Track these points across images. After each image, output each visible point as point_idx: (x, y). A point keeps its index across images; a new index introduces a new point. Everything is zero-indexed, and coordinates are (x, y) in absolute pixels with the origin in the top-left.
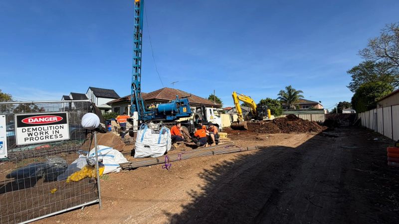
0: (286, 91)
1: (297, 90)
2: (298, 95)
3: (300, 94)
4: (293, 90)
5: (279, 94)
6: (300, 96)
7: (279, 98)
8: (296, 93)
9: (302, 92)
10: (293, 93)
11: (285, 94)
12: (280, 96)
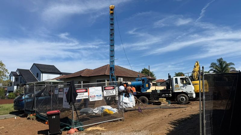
0: (218, 64)
1: (228, 63)
2: (230, 67)
3: (232, 66)
4: (224, 62)
5: (211, 67)
6: (231, 68)
7: (211, 70)
8: (227, 65)
9: (233, 64)
10: (224, 65)
11: (217, 66)
12: (211, 68)
